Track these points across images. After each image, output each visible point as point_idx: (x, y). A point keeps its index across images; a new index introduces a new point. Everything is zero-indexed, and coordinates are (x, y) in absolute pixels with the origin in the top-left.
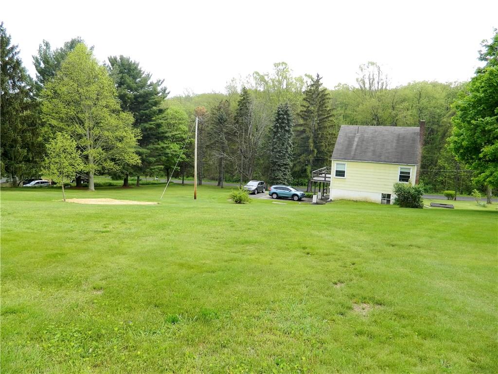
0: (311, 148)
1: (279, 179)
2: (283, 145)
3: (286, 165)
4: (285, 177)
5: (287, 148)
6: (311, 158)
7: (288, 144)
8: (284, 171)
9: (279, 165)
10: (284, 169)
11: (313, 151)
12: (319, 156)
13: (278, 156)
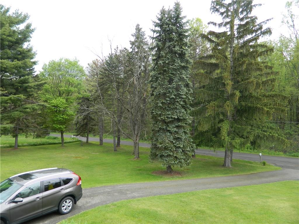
0: (229, 89)
1: (166, 148)
2: (171, 81)
3: (178, 120)
4: (177, 144)
5: (178, 89)
6: (229, 108)
7: (181, 79)
8: (177, 133)
9: (164, 121)
10: (175, 129)
11: (233, 95)
12: (243, 103)
13: (162, 103)
